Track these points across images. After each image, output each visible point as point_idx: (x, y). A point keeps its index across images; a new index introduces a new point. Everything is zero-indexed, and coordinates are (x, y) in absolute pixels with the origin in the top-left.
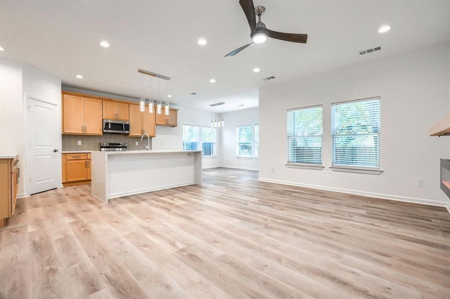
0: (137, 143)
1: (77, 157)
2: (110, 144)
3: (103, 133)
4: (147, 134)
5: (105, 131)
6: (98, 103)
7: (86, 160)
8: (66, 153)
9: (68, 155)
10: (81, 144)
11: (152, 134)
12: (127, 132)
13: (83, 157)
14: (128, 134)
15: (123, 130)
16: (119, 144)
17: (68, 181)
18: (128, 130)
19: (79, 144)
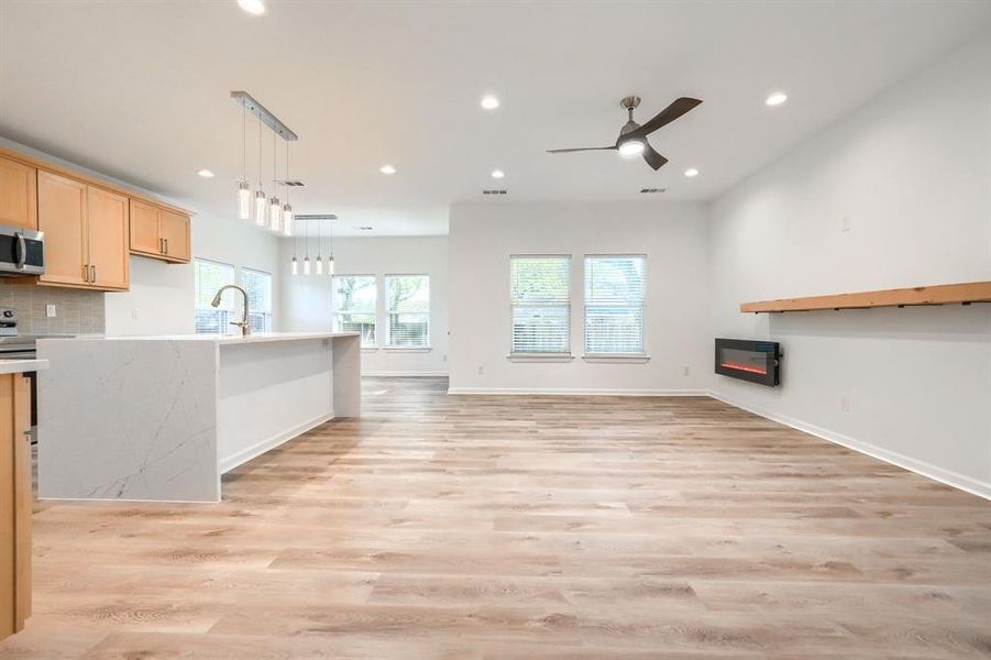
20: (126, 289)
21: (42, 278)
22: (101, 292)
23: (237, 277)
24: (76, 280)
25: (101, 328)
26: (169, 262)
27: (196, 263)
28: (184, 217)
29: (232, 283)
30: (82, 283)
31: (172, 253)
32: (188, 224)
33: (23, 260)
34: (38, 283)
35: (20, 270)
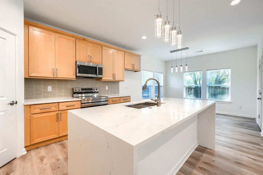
0: (107, 88)
1: (45, 109)
2: (82, 89)
3: (77, 77)
4: (117, 79)
5: (78, 75)
6: (72, 41)
7: (57, 112)
8: (30, 105)
9: (33, 107)
10: (51, 90)
11: (121, 79)
12: (100, 76)
13: (53, 109)
14: (101, 78)
15: (96, 74)
16: (91, 89)
17: (33, 143)
18: (102, 74)
19: (48, 90)
20: (123, 81)
21: (103, 79)
22: (118, 82)
23: (154, 75)
24: (111, 79)
25: (118, 92)
26: (135, 71)
27: (143, 71)
28: (139, 56)
29: (152, 77)
30: (112, 79)
31: (136, 68)
32: (140, 59)
33: (97, 73)
34: (102, 80)
35: (97, 77)
